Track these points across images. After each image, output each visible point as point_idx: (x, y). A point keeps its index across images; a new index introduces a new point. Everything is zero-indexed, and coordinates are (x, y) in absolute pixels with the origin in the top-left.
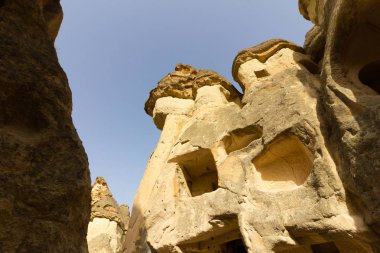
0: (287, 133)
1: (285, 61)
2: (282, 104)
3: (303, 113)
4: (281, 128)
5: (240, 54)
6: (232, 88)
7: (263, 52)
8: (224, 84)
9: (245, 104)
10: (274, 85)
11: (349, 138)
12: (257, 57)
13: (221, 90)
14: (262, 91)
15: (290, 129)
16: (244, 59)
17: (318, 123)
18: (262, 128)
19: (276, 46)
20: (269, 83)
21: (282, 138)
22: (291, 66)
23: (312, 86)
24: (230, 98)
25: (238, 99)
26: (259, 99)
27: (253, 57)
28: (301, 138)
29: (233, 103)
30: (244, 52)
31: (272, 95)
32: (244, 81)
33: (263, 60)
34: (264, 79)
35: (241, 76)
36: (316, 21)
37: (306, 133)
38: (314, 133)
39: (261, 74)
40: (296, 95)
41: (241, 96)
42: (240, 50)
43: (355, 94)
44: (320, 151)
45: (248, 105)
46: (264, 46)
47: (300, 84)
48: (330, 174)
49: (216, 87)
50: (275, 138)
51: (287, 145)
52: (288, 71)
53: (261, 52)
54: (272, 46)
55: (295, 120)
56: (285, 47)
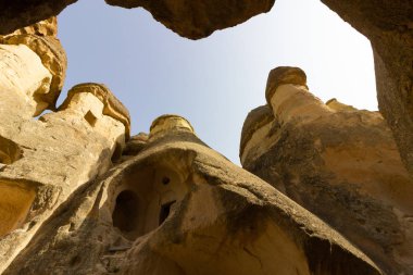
0: (34, 186)
1: (110, 131)
2: (67, 158)
3: (67, 182)
4: (35, 176)
5: (102, 87)
6: (56, 93)
7: (113, 109)
8: (56, 81)
9: (42, 119)
10: (84, 138)
11: (65, 231)
12: (106, 106)
13: (46, 80)
14: (72, 131)
15: (41, 184)
16: (99, 93)
17: (65, 199)
18: (21, 157)
19: (123, 117)
20: (85, 132)
21: (22, 185)
22: (110, 139)
23: (99, 168)
24: (40, 96)
25: (47, 105)
26: (60, 132)
27: (104, 102)
28: (37, 200)
29: (34, 104)
30: (105, 90)
31: (72, 142)
32: (72, 104)
33: (106, 112)
34: (86, 124)
35: (78, 99)
36: (151, 136)
37: (46, 200)
38: (51, 205)
39: (90, 118)
40: (83, 163)
41: (52, 107)
42: (106, 86)
44: (33, 224)
45: (44, 124)
46: (119, 106)
47: (97, 157)
48: (9, 252)
49: (46, 73)
50: (17, 180)
51: (15, 195)
52: (105, 140)
53: (112, 106)
54: (122, 113)
55: (55, 182)
56: (125, 124)
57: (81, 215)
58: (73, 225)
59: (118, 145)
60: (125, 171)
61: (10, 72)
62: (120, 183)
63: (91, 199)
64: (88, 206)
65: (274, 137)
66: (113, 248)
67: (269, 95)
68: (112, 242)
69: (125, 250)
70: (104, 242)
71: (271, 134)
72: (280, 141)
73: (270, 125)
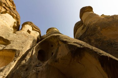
0: (14, 51)
1: (35, 35)
2: (23, 42)
3: (24, 49)
4: (14, 48)
5: (31, 22)
6: (18, 26)
7: (35, 28)
8: (18, 22)
9: (15, 33)
10: (27, 37)
11: (24, 62)
12: (33, 28)
13: (15, 23)
14: (24, 35)
15: (16, 50)
16: (30, 24)
17: (24, 53)
18: (10, 43)
19: (38, 30)
20: (27, 35)
21: (11, 51)
22: (35, 37)
23: (33, 45)
24: (14, 27)
25: (17, 30)
26: (20, 36)
27: (32, 27)
28: (16, 54)
29: (13, 29)
30: (32, 23)
31: (24, 38)
32: (23, 28)
33: (33, 30)
34: (28, 33)
35: (24, 27)
37: (18, 54)
38: (20, 55)
39: (29, 31)
40: (28, 43)
41: (18, 30)
42: (32, 22)
43: (35, 53)
44: (15, 61)
45: (16, 34)
46: (37, 27)
47: (32, 42)
48: (9, 69)
49: (15, 20)
50: (9, 49)
51: (10, 54)
52: (34, 37)
53: (35, 27)
54: (38, 29)
55: (20, 49)
56: (39, 32)
57: (28, 57)
58: (26, 60)
59: (38, 38)
60: (40, 44)
61: (4, 21)
62: (38, 48)
63: (30, 53)
64: (30, 55)
65: (84, 29)
66: (38, 65)
67: (81, 17)
68: (37, 64)
69: (41, 66)
70: (35, 64)
71: (83, 29)
72: (86, 30)
73: (82, 26)
